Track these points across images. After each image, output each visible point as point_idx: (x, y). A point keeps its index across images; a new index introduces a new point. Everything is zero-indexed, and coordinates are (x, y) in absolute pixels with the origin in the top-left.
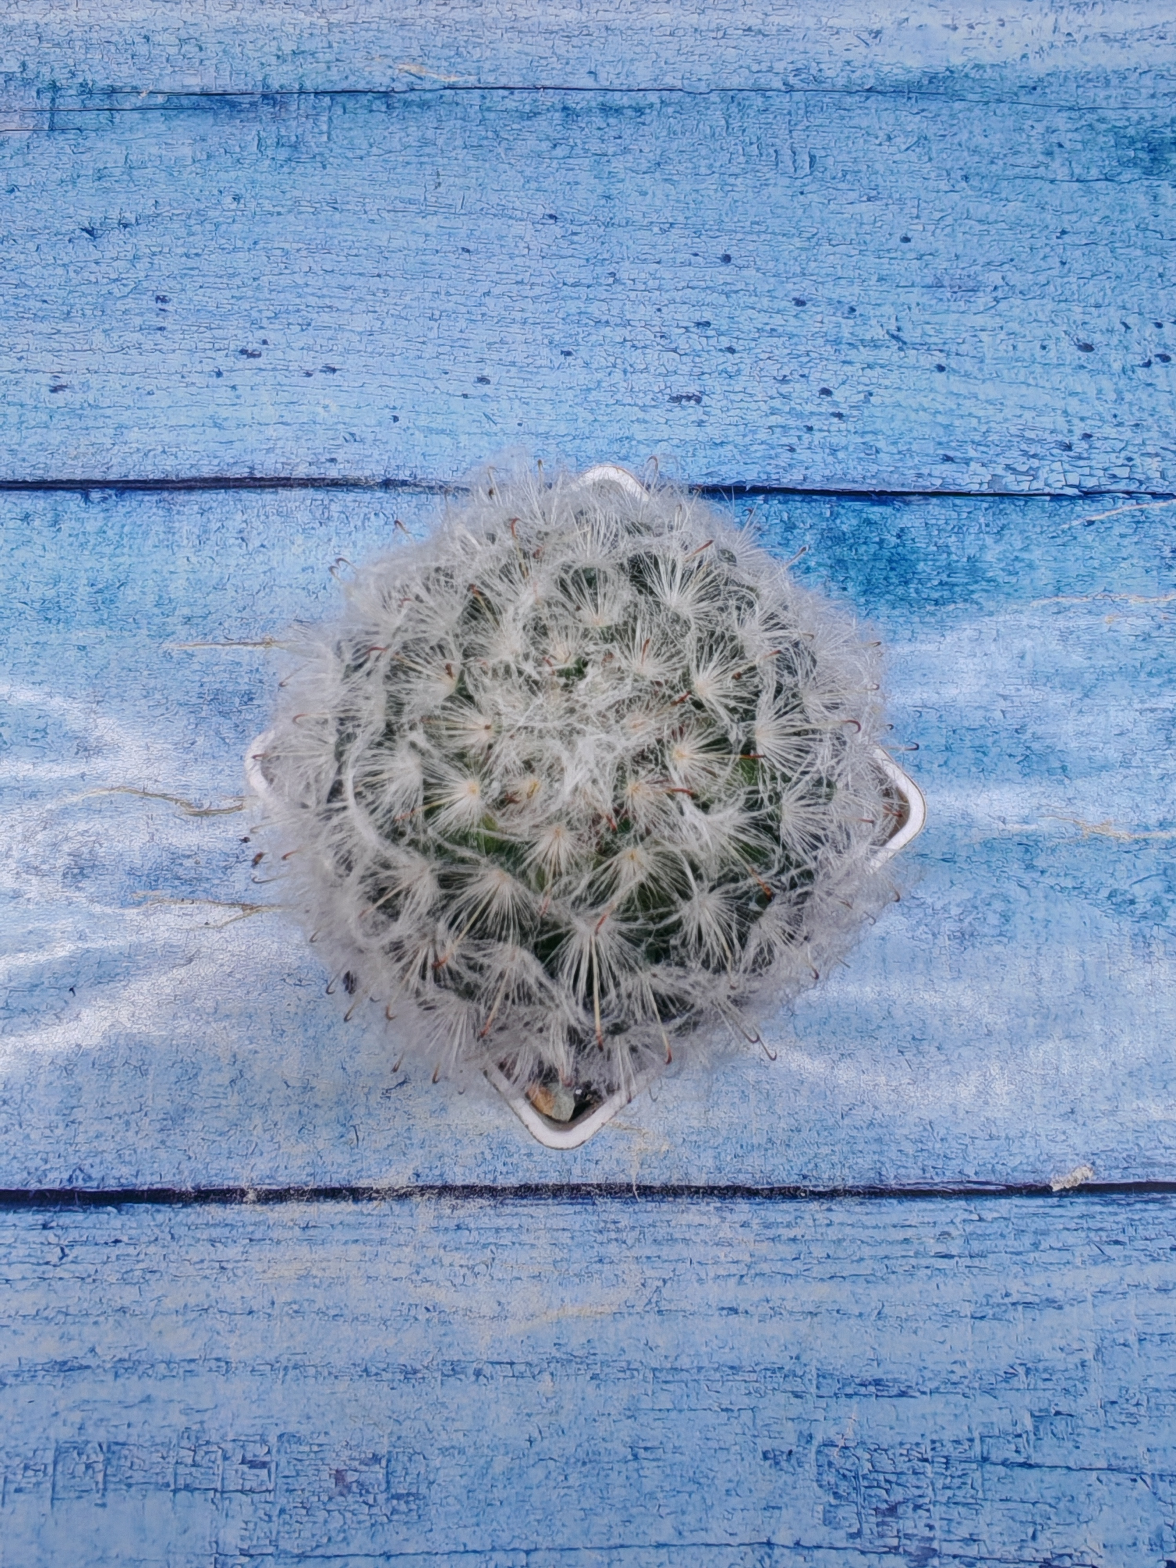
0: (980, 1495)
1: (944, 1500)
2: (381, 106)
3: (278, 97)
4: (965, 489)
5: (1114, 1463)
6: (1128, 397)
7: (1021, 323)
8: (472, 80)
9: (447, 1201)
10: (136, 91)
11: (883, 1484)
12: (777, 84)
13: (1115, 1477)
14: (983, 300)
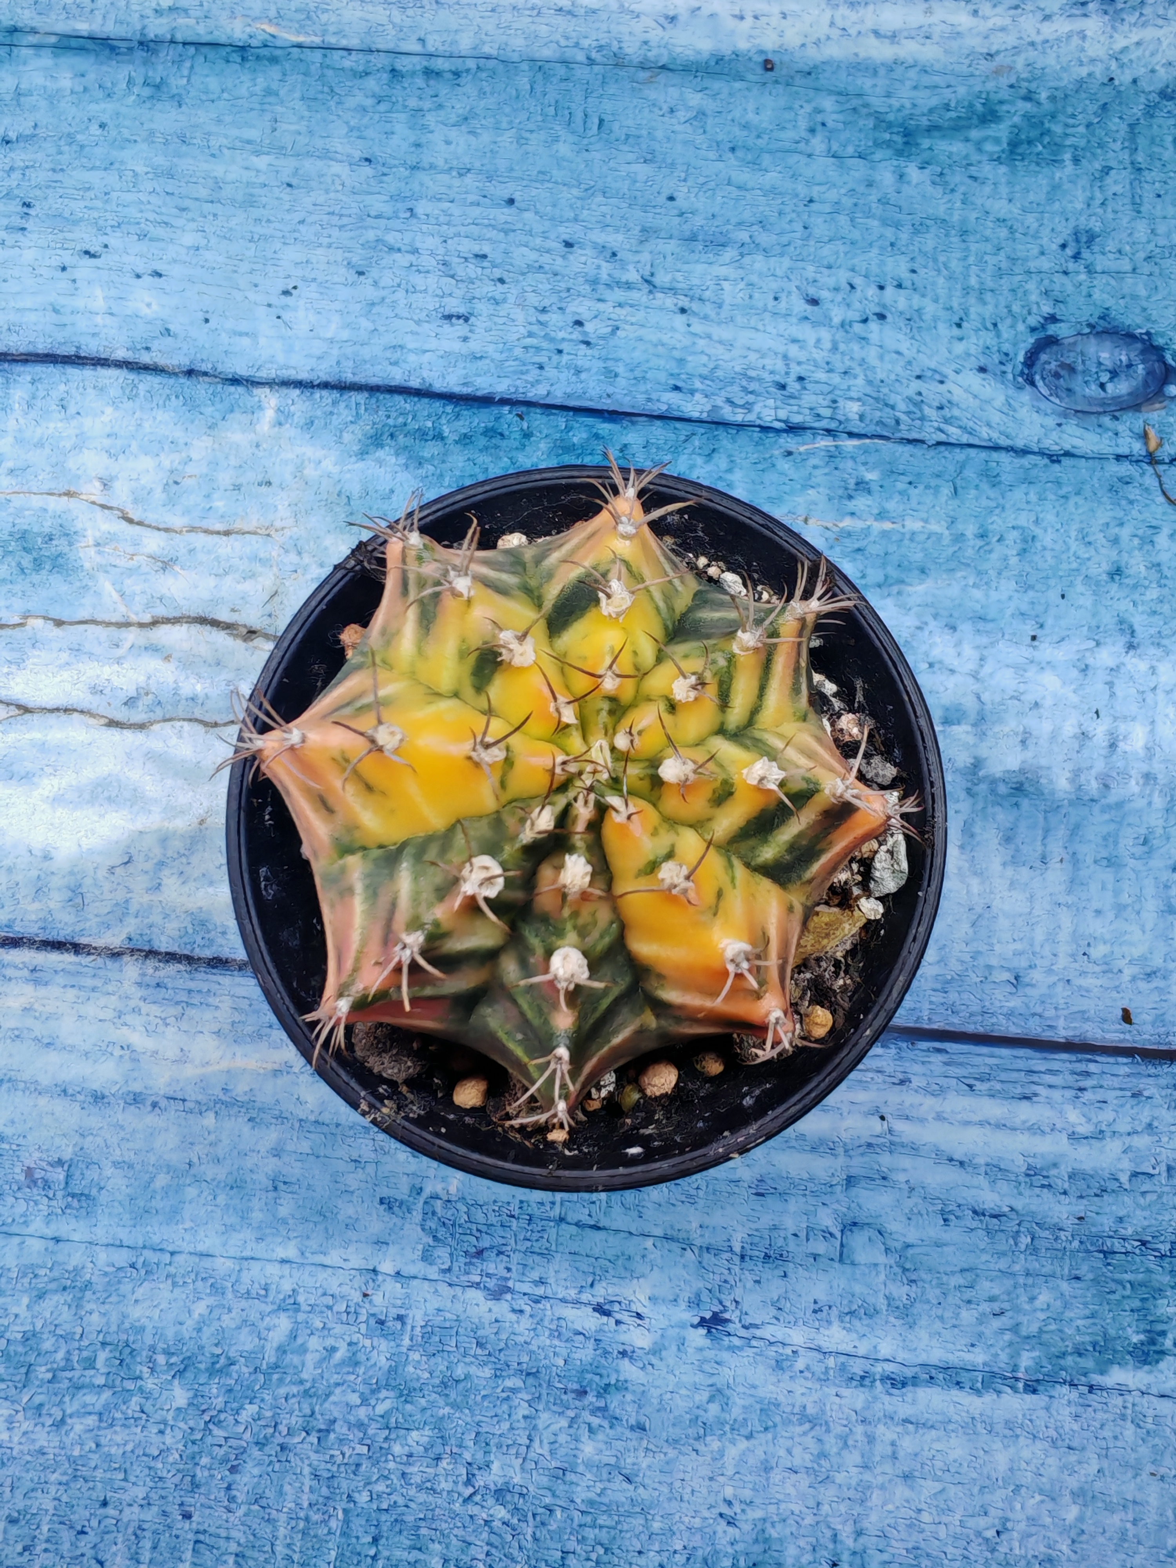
0: (553, 1248)
1: (523, 1249)
2: (236, 57)
3: (152, 45)
4: (687, 416)
5: (669, 1232)
6: (842, 347)
7: (760, 275)
8: (317, 40)
9: (151, 963)
10: (34, 31)
11: (475, 1232)
12: (581, 57)
13: (667, 1245)
14: (730, 254)
